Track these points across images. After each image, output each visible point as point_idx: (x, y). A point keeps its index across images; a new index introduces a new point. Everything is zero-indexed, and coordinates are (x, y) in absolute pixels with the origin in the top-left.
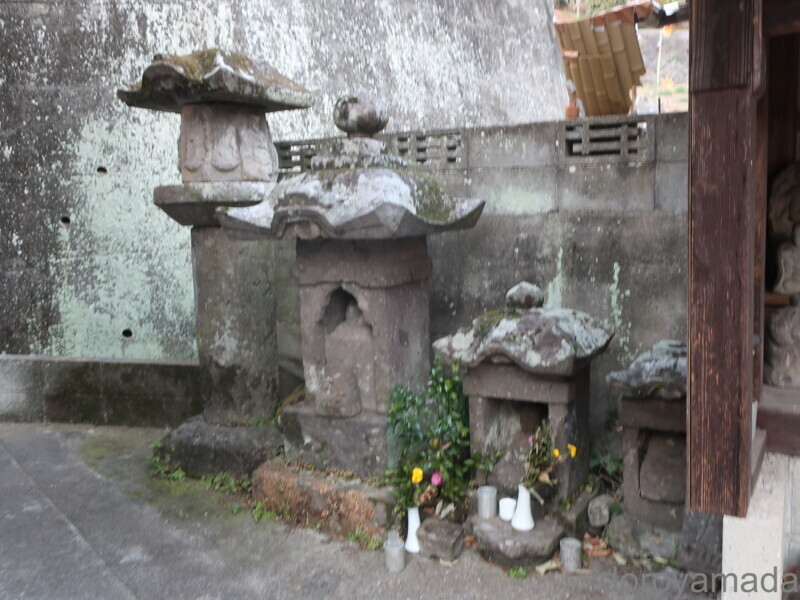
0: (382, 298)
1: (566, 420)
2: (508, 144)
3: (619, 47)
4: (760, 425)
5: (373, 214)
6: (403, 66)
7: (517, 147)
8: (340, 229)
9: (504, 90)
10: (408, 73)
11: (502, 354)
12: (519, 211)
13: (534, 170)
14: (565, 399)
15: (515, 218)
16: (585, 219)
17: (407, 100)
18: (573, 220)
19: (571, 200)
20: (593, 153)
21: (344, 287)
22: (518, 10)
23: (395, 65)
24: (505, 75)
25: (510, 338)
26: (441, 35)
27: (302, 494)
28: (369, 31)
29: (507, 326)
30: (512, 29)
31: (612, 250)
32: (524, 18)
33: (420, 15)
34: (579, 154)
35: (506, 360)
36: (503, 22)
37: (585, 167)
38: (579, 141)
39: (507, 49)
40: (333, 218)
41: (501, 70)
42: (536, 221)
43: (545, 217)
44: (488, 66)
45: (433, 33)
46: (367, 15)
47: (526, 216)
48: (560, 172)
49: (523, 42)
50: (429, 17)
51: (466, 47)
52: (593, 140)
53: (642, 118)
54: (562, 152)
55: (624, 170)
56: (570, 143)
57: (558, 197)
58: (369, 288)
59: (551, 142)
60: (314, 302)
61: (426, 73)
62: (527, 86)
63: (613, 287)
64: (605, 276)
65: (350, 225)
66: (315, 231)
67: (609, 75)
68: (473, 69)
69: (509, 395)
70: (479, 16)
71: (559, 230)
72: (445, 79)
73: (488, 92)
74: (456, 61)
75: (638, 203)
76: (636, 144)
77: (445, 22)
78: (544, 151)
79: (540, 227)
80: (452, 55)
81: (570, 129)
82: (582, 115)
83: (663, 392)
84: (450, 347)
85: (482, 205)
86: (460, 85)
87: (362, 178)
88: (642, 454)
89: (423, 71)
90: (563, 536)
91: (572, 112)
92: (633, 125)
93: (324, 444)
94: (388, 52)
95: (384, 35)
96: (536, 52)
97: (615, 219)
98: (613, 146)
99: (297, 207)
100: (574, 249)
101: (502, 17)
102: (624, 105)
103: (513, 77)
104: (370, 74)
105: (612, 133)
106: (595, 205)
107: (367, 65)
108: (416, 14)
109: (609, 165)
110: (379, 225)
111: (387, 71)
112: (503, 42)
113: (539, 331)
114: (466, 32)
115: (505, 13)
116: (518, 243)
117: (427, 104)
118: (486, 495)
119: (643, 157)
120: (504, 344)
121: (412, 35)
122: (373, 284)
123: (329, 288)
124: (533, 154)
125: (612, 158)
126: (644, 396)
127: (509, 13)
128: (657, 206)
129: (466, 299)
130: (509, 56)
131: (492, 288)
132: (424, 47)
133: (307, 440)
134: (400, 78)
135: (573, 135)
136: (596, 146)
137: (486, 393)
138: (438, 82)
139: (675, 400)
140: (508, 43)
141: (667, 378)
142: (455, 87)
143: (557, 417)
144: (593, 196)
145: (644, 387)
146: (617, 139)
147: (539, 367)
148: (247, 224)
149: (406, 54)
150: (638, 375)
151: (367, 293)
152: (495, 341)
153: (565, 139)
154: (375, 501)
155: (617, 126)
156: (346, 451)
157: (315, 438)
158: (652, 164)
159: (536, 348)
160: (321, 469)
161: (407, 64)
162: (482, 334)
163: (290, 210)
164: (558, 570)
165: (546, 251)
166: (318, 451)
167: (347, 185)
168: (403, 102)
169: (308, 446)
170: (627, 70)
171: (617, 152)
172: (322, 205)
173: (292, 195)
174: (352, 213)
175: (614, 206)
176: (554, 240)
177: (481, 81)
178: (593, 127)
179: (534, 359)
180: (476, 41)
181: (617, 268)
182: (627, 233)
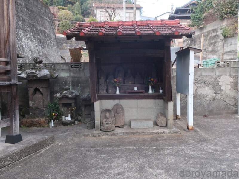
0: (45, 89)
1: (74, 105)
2: (61, 66)
3: (78, 53)
4: (98, 97)
5: (46, 75)
6: (26, 47)
7: (63, 66)
8: (40, 78)
9: (47, 53)
10: (27, 48)
11: (65, 95)
12: (64, 76)
13: (66, 70)
14: (74, 102)
15: (63, 77)
16: (74, 77)
17: (27, 54)
18: (72, 77)
19: (72, 74)
20: (75, 68)
21: (37, 88)
22: (49, 34)
23: (24, 46)
24: (47, 49)
25: (66, 93)
26: (33, 40)
27: (31, 122)
28: (18, 38)
29: (65, 92)
30: (48, 39)
31: (78, 82)
32: (50, 36)
33: (29, 35)
34: (73, 68)
35: (66, 97)
36: (46, 37)
37: (74, 69)
38: (73, 66)
39: (47, 43)
40: (38, 76)
41: (46, 48)
42: (67, 78)
43: (68, 77)
44: (44, 47)
45: (32, 39)
46: (18, 35)
47: (65, 77)
48: (70, 70)
49: (51, 42)
50: (31, 36)
51: (39, 43)
52: (75, 66)
53: (82, 63)
54: (70, 67)
55: (80, 70)
56: (71, 66)
57: (70, 74)
58: (42, 87)
59: (69, 66)
60: (31, 91)
61: (31, 48)
62: (52, 52)
63: (79, 87)
64: (78, 86)
65: (42, 77)
66: (35, 78)
67: (77, 56)
68: (40, 48)
69: (66, 102)
70: (41, 36)
71: (70, 79)
72: (35, 50)
73: (44, 53)
74: (37, 46)
75: (82, 75)
76: (81, 66)
77: (34, 37)
78: (67, 67)
79: (67, 79)
80: (36, 44)
81: (71, 64)
82: (73, 62)
83: (87, 99)
84: (56, 96)
85: (58, 75)
86: (38, 51)
87: (42, 70)
88: (85, 109)
89: (30, 48)
90: (75, 120)
91: (71, 61)
92: (81, 64)
93: (34, 114)
94: (23, 43)
95: (21, 40)
96: (53, 44)
97: (79, 77)
98: (78, 67)
99: (32, 74)
100: (73, 82)
101: (46, 36)
102: (79, 61)
103: (49, 49)
104: (19, 48)
105: (78, 65)
106: (76, 75)
107: (18, 46)
108: (28, 35)
109: (78, 69)
110: (47, 77)
111: (23, 47)
112: (46, 42)
113: (70, 92)
114: (38, 39)
115: (46, 35)
116: (63, 81)
117: (31, 55)
118: (63, 117)
119: (82, 68)
120: (66, 94)
121: (27, 40)
122: (43, 87)
123: (34, 88)
124: (65, 67)
125: (78, 68)
126: (85, 100)
127: (47, 35)
128: (85, 75)
129: (55, 91)
130: (48, 45)
131: (59, 89)
132: (30, 42)
133: (31, 114)
134: (26, 49)
135: (72, 65)
136: (75, 67)
137: (62, 103)
138: (33, 50)
139: (89, 100)
140: (47, 42)
141: (88, 97)
142: (37, 51)
143: (73, 105)
144: (75, 74)
145: (85, 99)
146: (79, 66)
147: (71, 97)
148: (21, 77)
149: (26, 44)
150: (84, 97)
151: (42, 88)
152: (64, 94)
153: (70, 65)
154: (46, 120)
155: (78, 64)
156: (39, 114)
157: (32, 113)
158: (84, 69)
159: (70, 94)
160: (34, 118)
161: (27, 46)
162: (61, 93)
163: (31, 75)
164: (75, 125)
165: (68, 82)
166: (33, 115)
167: (40, 71)
168: (26, 55)
169: (31, 115)
170: (80, 56)
171: (79, 67)
172: (37, 74)
173: (31, 73)
174: (42, 75)
175: (78, 75)
176: (70, 80)
177: (42, 50)
178: (75, 64)
179: (70, 96)
180: (41, 41)
181: (79, 84)
182: (81, 79)
